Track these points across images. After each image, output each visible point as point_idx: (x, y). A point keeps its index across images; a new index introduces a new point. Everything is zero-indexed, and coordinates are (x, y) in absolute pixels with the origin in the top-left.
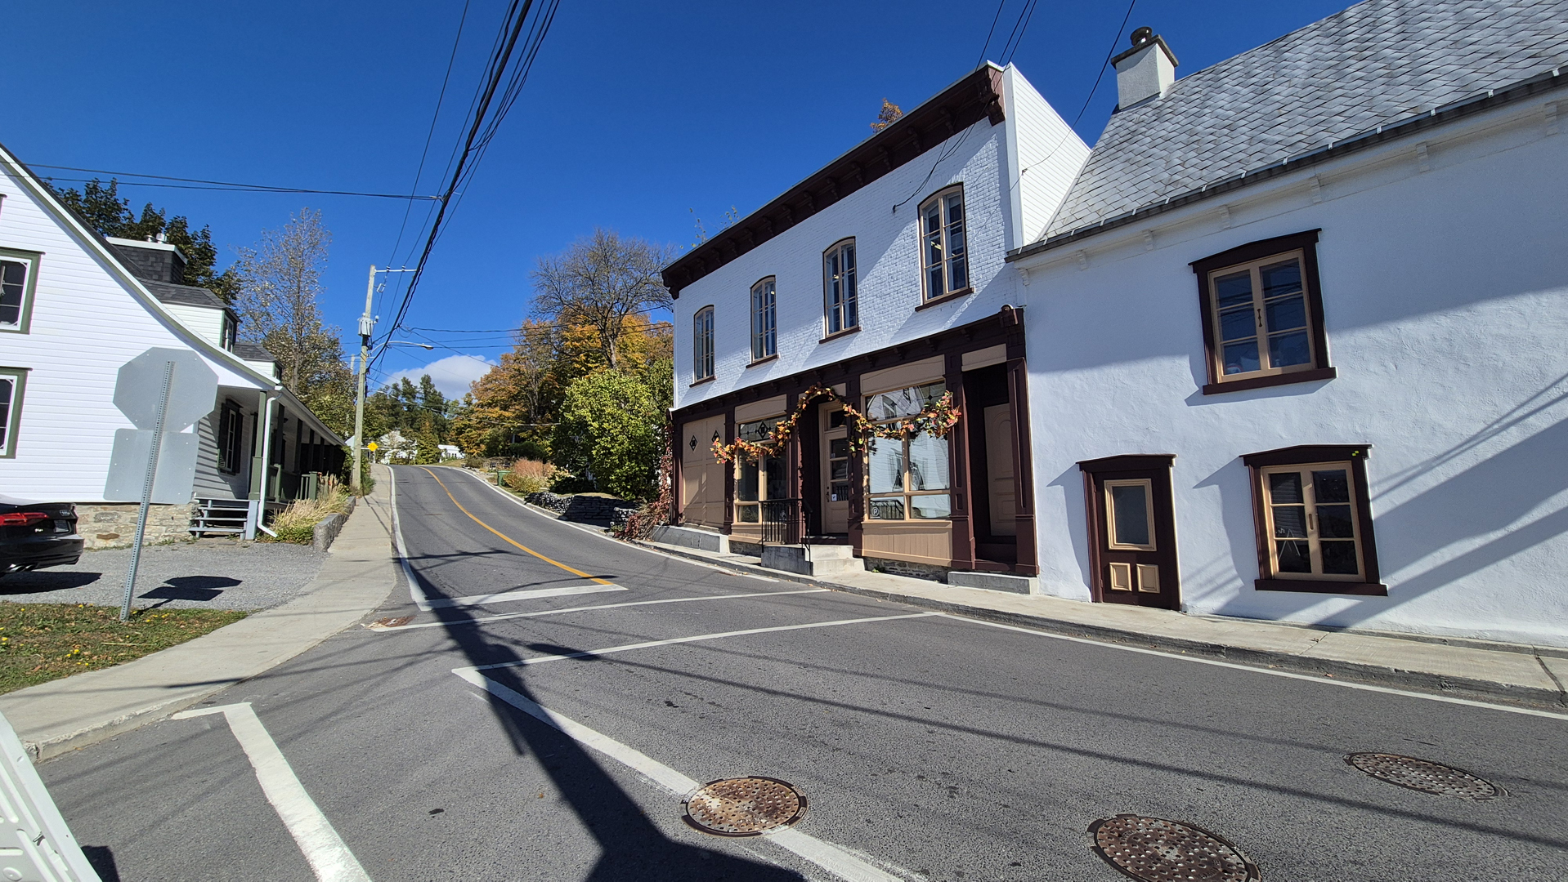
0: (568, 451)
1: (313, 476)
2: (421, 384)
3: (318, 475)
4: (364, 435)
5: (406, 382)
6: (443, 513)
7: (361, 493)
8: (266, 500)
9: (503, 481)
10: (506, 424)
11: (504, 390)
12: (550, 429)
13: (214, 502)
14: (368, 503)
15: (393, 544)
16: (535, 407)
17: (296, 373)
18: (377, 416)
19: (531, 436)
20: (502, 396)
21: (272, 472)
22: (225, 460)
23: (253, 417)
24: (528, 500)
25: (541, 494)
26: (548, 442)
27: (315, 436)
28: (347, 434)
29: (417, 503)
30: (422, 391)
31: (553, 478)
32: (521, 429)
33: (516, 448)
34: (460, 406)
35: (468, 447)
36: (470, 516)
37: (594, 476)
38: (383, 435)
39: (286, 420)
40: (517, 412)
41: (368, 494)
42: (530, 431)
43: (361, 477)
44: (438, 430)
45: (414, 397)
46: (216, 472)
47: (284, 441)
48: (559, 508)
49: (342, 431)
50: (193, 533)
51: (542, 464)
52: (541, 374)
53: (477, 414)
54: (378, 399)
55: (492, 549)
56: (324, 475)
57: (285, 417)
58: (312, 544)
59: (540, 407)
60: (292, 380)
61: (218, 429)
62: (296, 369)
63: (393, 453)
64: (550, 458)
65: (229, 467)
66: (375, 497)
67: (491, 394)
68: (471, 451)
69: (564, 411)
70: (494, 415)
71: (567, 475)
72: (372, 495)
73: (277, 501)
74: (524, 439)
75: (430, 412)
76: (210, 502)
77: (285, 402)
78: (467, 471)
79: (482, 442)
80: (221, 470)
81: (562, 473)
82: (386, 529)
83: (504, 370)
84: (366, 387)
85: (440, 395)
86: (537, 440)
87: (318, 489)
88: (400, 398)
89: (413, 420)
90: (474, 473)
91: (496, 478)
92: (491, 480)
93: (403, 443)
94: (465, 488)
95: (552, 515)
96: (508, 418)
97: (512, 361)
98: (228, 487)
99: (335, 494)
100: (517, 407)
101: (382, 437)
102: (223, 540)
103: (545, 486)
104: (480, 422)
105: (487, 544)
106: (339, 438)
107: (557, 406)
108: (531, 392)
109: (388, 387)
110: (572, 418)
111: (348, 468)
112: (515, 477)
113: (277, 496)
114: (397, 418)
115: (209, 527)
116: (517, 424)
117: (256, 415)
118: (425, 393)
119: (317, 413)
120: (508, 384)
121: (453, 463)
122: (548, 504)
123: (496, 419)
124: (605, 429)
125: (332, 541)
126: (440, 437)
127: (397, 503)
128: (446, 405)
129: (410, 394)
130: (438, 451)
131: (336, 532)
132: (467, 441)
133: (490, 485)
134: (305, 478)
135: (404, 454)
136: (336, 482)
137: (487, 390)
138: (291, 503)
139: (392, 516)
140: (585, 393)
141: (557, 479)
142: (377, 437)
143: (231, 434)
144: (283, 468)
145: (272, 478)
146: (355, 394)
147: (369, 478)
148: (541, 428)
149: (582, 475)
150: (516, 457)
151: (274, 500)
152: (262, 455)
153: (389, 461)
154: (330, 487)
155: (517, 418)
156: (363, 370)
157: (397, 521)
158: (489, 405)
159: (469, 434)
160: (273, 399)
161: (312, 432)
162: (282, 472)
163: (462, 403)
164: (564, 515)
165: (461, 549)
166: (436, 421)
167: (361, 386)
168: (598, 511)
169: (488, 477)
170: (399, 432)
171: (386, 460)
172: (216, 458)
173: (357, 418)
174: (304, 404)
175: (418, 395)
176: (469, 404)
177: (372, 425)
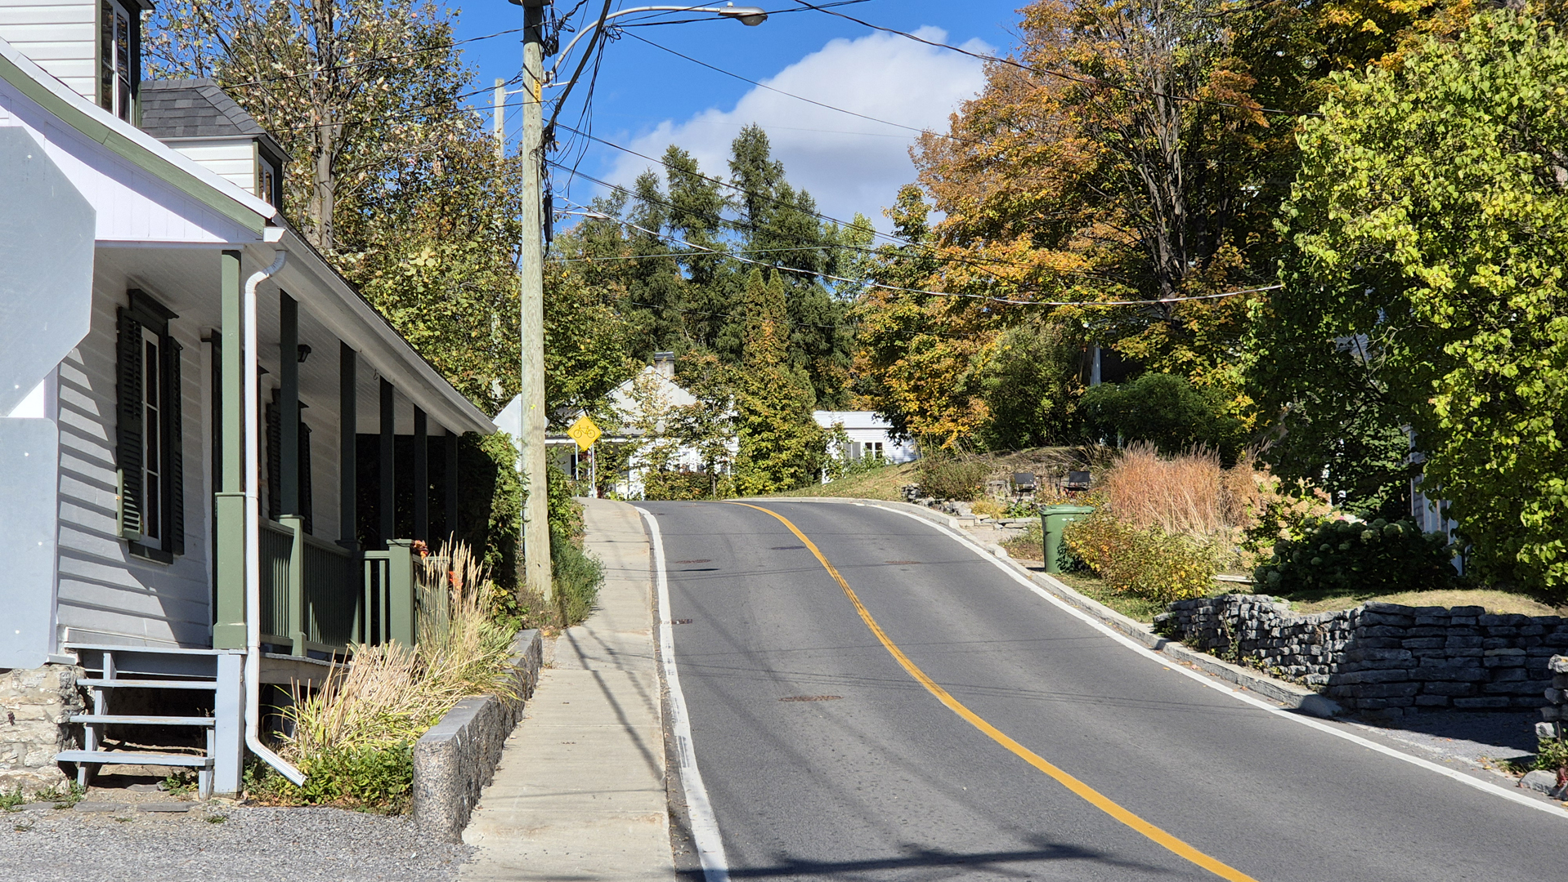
0: (1326, 405)
1: (397, 555)
2: (735, 168)
3: (415, 551)
4: (553, 390)
5: (680, 166)
6: (843, 691)
7: (557, 616)
8: (263, 648)
9: (1064, 549)
10: (1064, 307)
11: (1042, 159)
12: (1239, 314)
13: (119, 657)
14: (582, 657)
15: (672, 815)
16: (1174, 222)
17: (324, 175)
18: (589, 311)
19: (1166, 349)
20: (1038, 186)
21: (273, 545)
22: (140, 509)
23: (209, 345)
24: (1170, 630)
25: (1221, 603)
26: (1233, 374)
27: (398, 405)
28: (498, 391)
29: (748, 654)
30: (739, 197)
31: (1269, 529)
32: (1127, 322)
33: (1111, 407)
34: (877, 243)
35: (922, 412)
36: (947, 700)
37: (1446, 514)
38: (616, 383)
39: (305, 350)
40: (1103, 249)
41: (579, 621)
42: (1160, 327)
43: (553, 556)
44: (809, 349)
45: (713, 224)
46: (115, 551)
47: (304, 432)
48: (1304, 663)
49: (482, 380)
50: (69, 769)
51: (1217, 472)
52: (1189, 74)
53: (948, 272)
54: (592, 248)
55: (1035, 839)
56: (434, 549)
57: (301, 340)
58: (414, 811)
59: (1194, 222)
60: (316, 200)
61: (112, 400)
62: (324, 160)
63: (654, 455)
64: (1253, 437)
65: (153, 533)
66: (604, 633)
67: (993, 182)
68: (937, 429)
69: (1296, 226)
70: (1012, 271)
71: (1328, 513)
72: (594, 622)
73: (298, 652)
74: (1137, 366)
75: (776, 279)
76: (107, 658)
77: (298, 287)
78: (923, 514)
79: (973, 387)
80: (132, 547)
81: (1304, 507)
82: (648, 756)
83: (1038, 73)
84: (548, 202)
85: (805, 206)
86: (1190, 363)
87: (416, 603)
88: (664, 233)
89: (717, 317)
90: (953, 521)
91: (1038, 537)
92: (1019, 547)
93: (688, 410)
94: (922, 588)
95: (1271, 695)
96: (1070, 280)
97: (1067, 33)
98: (153, 605)
99: (474, 622)
100: (1101, 229)
101: (615, 394)
102: (153, 795)
103: (1237, 565)
104: (963, 304)
105: (1014, 819)
106: (472, 407)
107: (1265, 209)
108: (1155, 157)
109: (620, 194)
110: (1331, 257)
111: (505, 520)
112: (1113, 532)
113: (295, 633)
114: (657, 313)
115: (110, 748)
116: (1106, 302)
117: (215, 339)
118: (750, 202)
119: (400, 315)
120: (1060, 134)
121: (870, 483)
122: (1255, 644)
123: (1023, 287)
124: (1482, 295)
125: (473, 802)
126: (815, 377)
127: (680, 653)
128: (831, 245)
129: (699, 214)
130: (812, 437)
131: (484, 767)
132: (916, 389)
133: (1016, 571)
134: (375, 563)
135: (691, 457)
136: (473, 572)
137: (976, 165)
138: (339, 658)
139: (666, 705)
140: (1382, 136)
141: (1286, 534)
142: (596, 391)
143: (151, 413)
144: (306, 527)
145: (277, 566)
146: (513, 233)
147: (580, 558)
148: (1205, 310)
149: (1396, 508)
150: (1111, 443)
151: (288, 649)
152: (243, 488)
153: (640, 488)
154: (456, 596)
155: (1104, 274)
156: (532, 137)
157: (683, 727)
158: (992, 230)
159: (927, 356)
160: (259, 276)
161: (387, 390)
162: (306, 547)
163: (885, 233)
164: (1327, 692)
165: (919, 840)
166: (796, 313)
167: (530, 198)
168: (1475, 672)
169: (1007, 534)
170: (667, 370)
171: (632, 484)
172: (114, 501)
173: (524, 327)
174: (355, 287)
175: (725, 214)
176: (913, 230)
177: (575, 348)
